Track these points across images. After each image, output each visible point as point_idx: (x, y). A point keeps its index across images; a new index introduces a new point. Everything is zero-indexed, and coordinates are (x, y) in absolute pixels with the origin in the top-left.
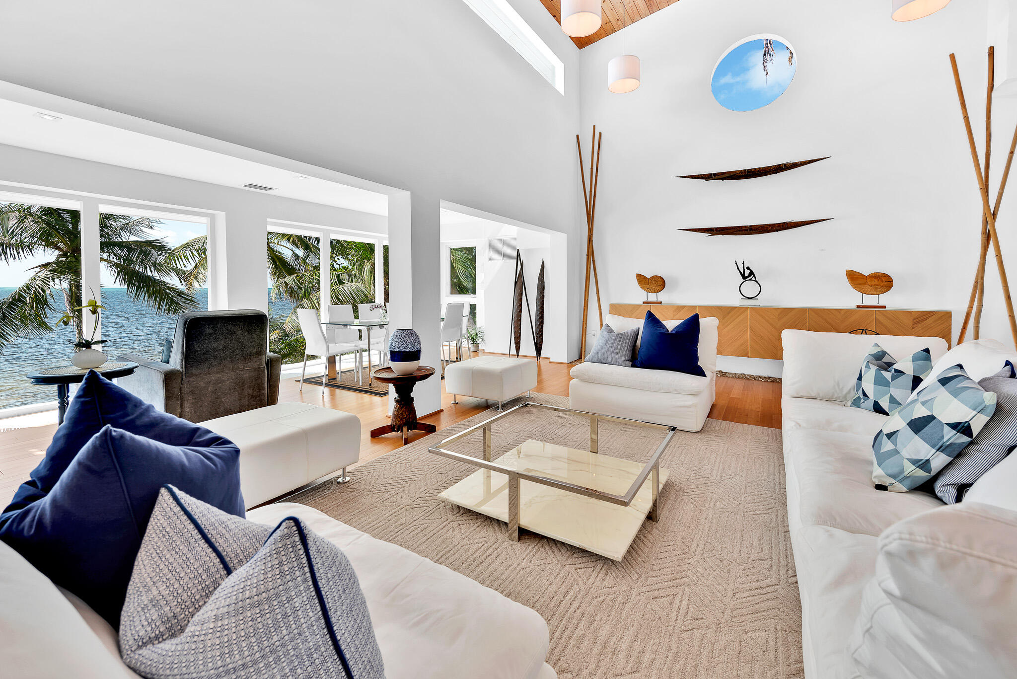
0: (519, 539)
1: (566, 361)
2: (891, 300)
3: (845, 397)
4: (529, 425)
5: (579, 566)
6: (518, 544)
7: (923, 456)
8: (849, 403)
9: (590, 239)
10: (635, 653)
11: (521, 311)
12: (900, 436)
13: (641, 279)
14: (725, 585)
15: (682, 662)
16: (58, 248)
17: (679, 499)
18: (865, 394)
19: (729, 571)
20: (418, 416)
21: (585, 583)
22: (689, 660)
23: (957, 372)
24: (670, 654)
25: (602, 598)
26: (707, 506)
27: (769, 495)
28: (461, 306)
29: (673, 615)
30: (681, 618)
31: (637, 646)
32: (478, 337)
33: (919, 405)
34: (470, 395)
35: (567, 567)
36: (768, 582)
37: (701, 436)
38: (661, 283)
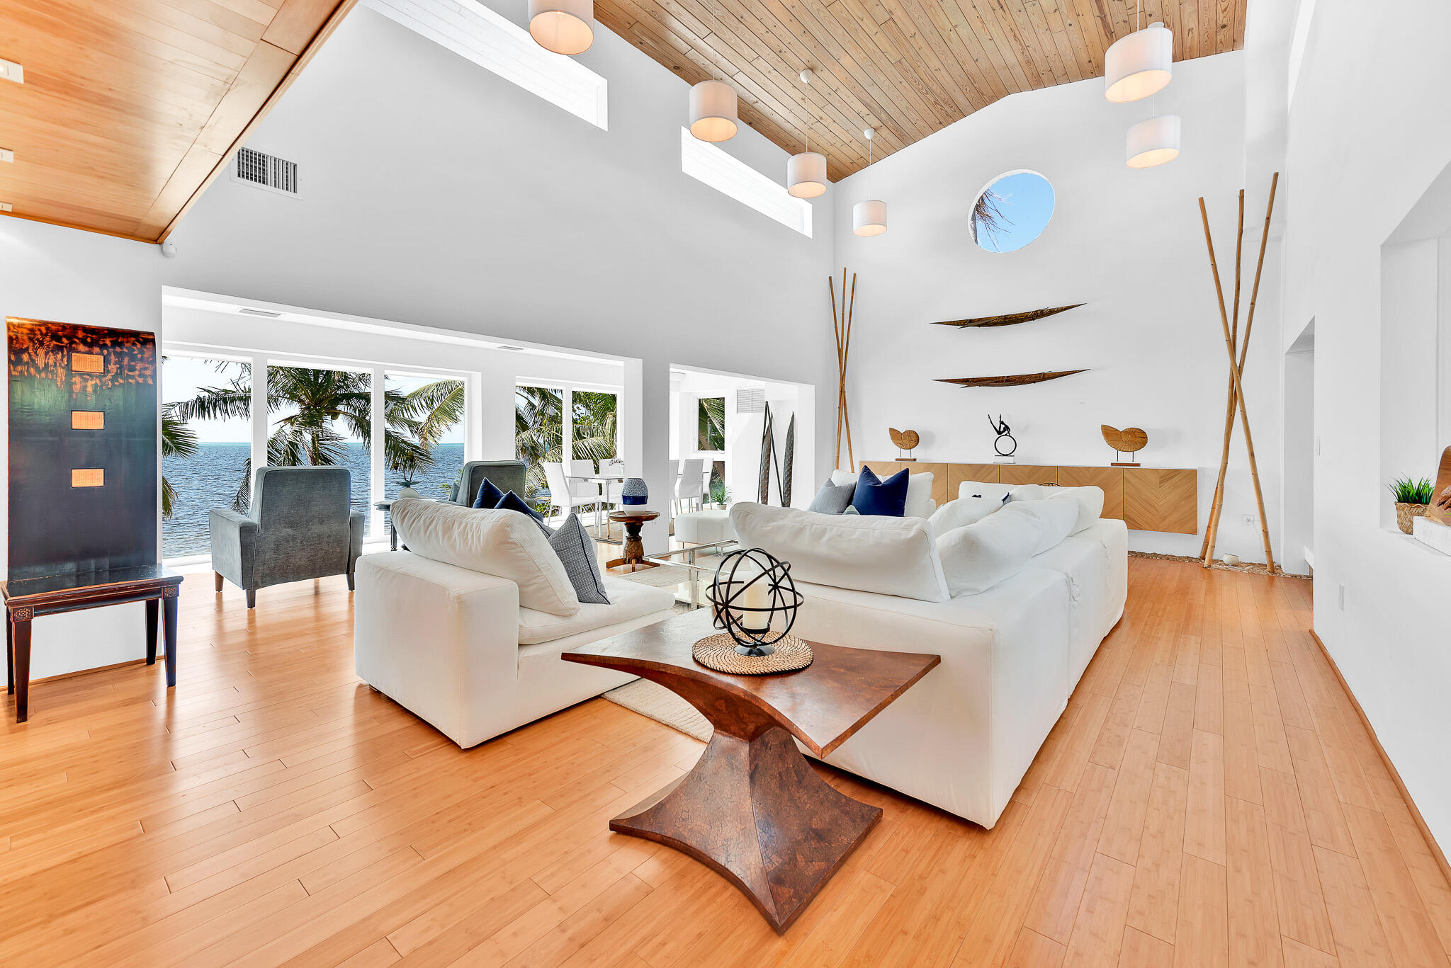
2: (1146, 458)
9: (842, 390)
11: (768, 469)
16: (301, 401)
28: (703, 463)
34: (696, 542)
38: (914, 439)
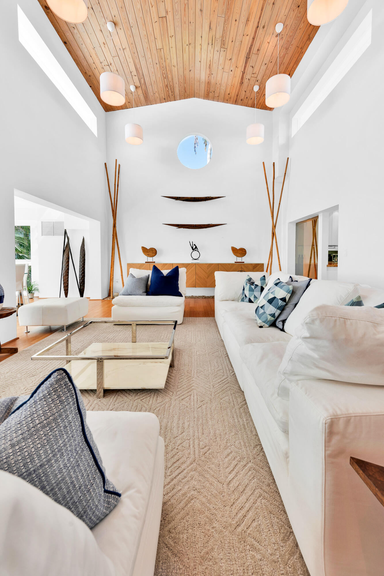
0: (104, 396)
1: (101, 298)
2: (246, 260)
3: (238, 298)
4: (88, 336)
5: (142, 398)
6: (104, 399)
7: (273, 313)
8: (240, 300)
9: (114, 226)
10: (181, 425)
11: (68, 269)
12: (265, 306)
13: (144, 250)
14: (209, 384)
15: (201, 420)
17: (181, 355)
18: (246, 296)
19: (209, 378)
20: (1, 344)
21: (148, 405)
22: (203, 418)
23: (278, 281)
24: (195, 419)
25: (158, 409)
26: (193, 355)
27: (216, 344)
28: (23, 266)
29: (192, 404)
30: (195, 403)
31: (181, 422)
32: (33, 289)
33: (270, 294)
34: (41, 324)
35: (136, 401)
36: (224, 377)
37: (183, 326)
38: (154, 252)
